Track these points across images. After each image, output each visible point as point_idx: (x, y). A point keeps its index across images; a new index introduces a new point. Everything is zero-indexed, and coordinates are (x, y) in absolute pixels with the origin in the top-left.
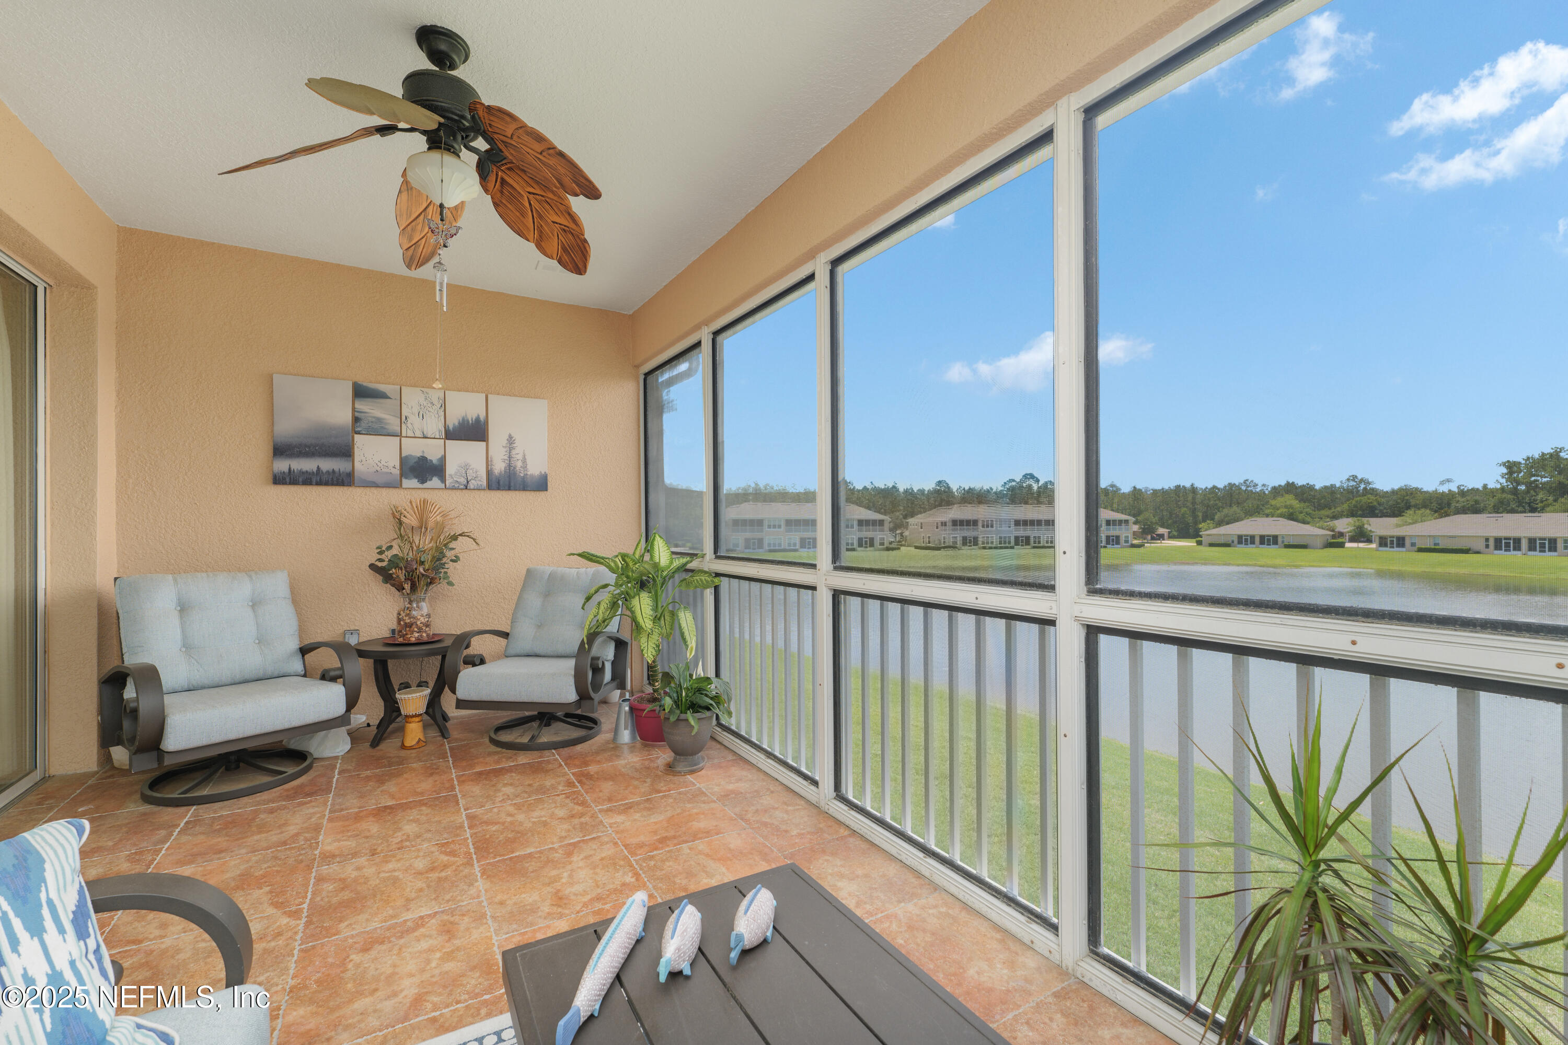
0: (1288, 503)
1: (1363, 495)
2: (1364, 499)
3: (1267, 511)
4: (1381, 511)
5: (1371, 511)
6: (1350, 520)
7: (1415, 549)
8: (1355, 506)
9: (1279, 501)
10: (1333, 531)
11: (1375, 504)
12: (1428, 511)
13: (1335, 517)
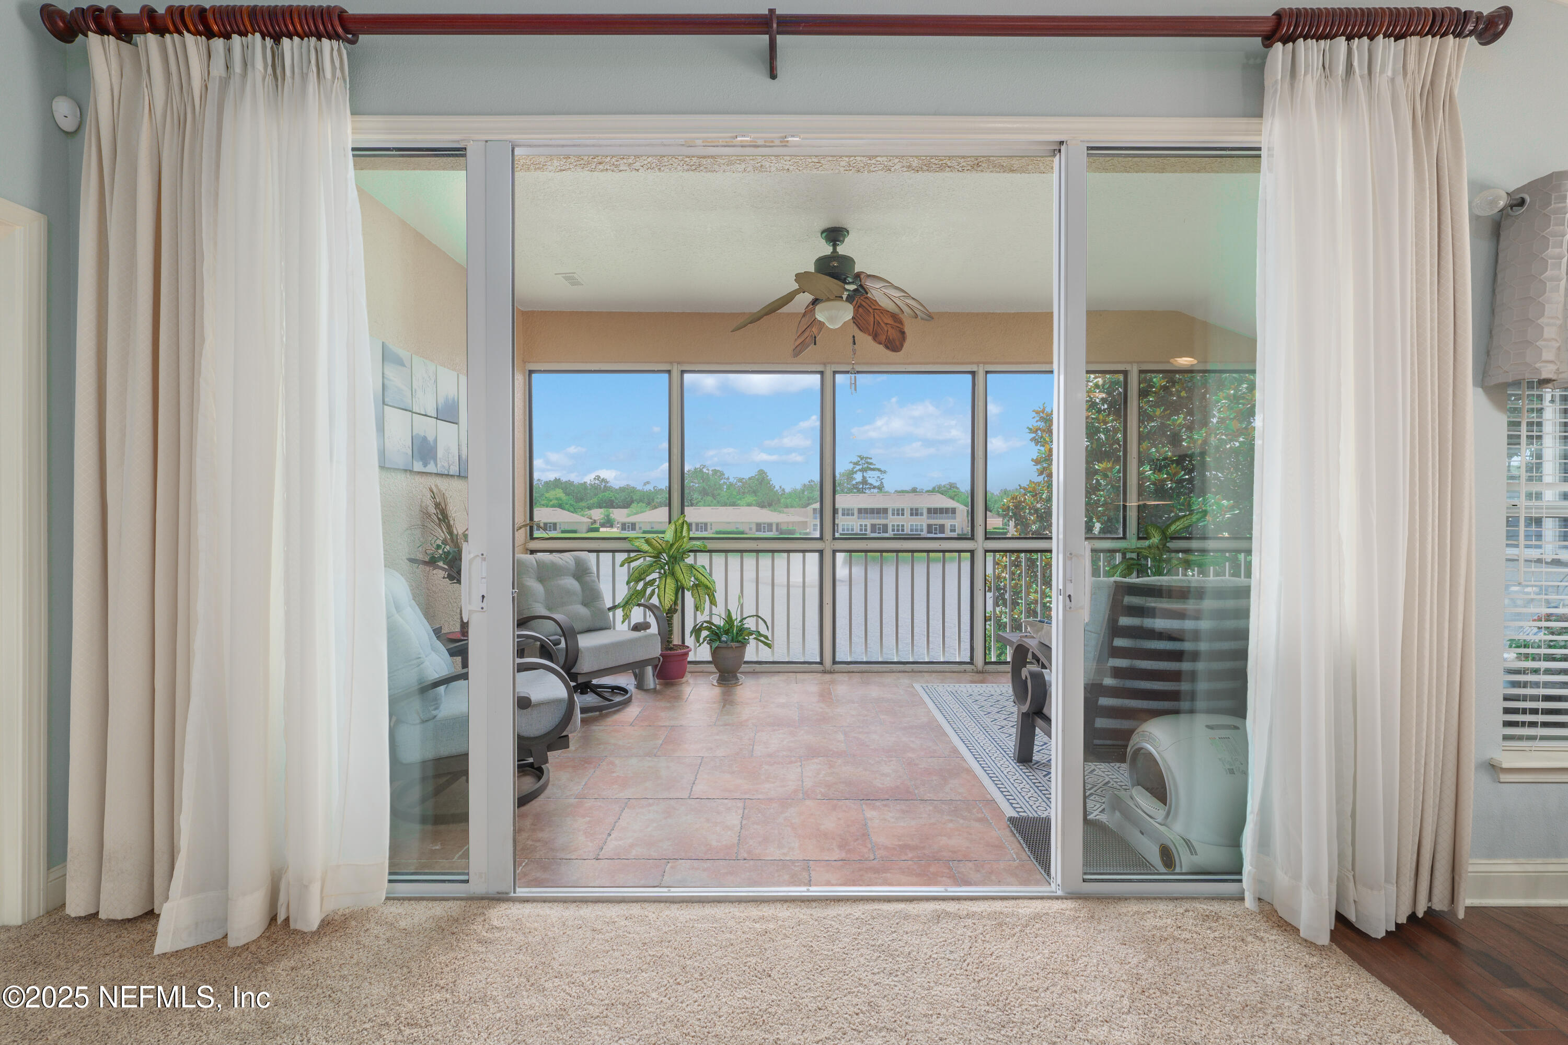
0: (558, 496)
1: (604, 491)
2: (607, 494)
3: (543, 502)
4: (617, 504)
5: (610, 504)
6: (602, 510)
7: (642, 531)
8: (602, 500)
9: (551, 494)
10: (591, 519)
11: (613, 498)
12: (644, 505)
13: (589, 508)
